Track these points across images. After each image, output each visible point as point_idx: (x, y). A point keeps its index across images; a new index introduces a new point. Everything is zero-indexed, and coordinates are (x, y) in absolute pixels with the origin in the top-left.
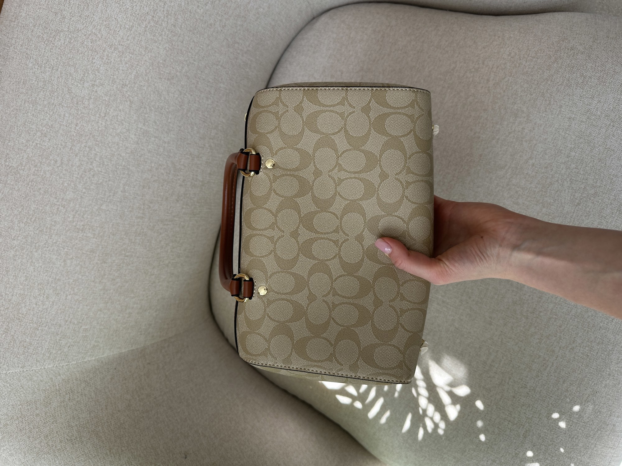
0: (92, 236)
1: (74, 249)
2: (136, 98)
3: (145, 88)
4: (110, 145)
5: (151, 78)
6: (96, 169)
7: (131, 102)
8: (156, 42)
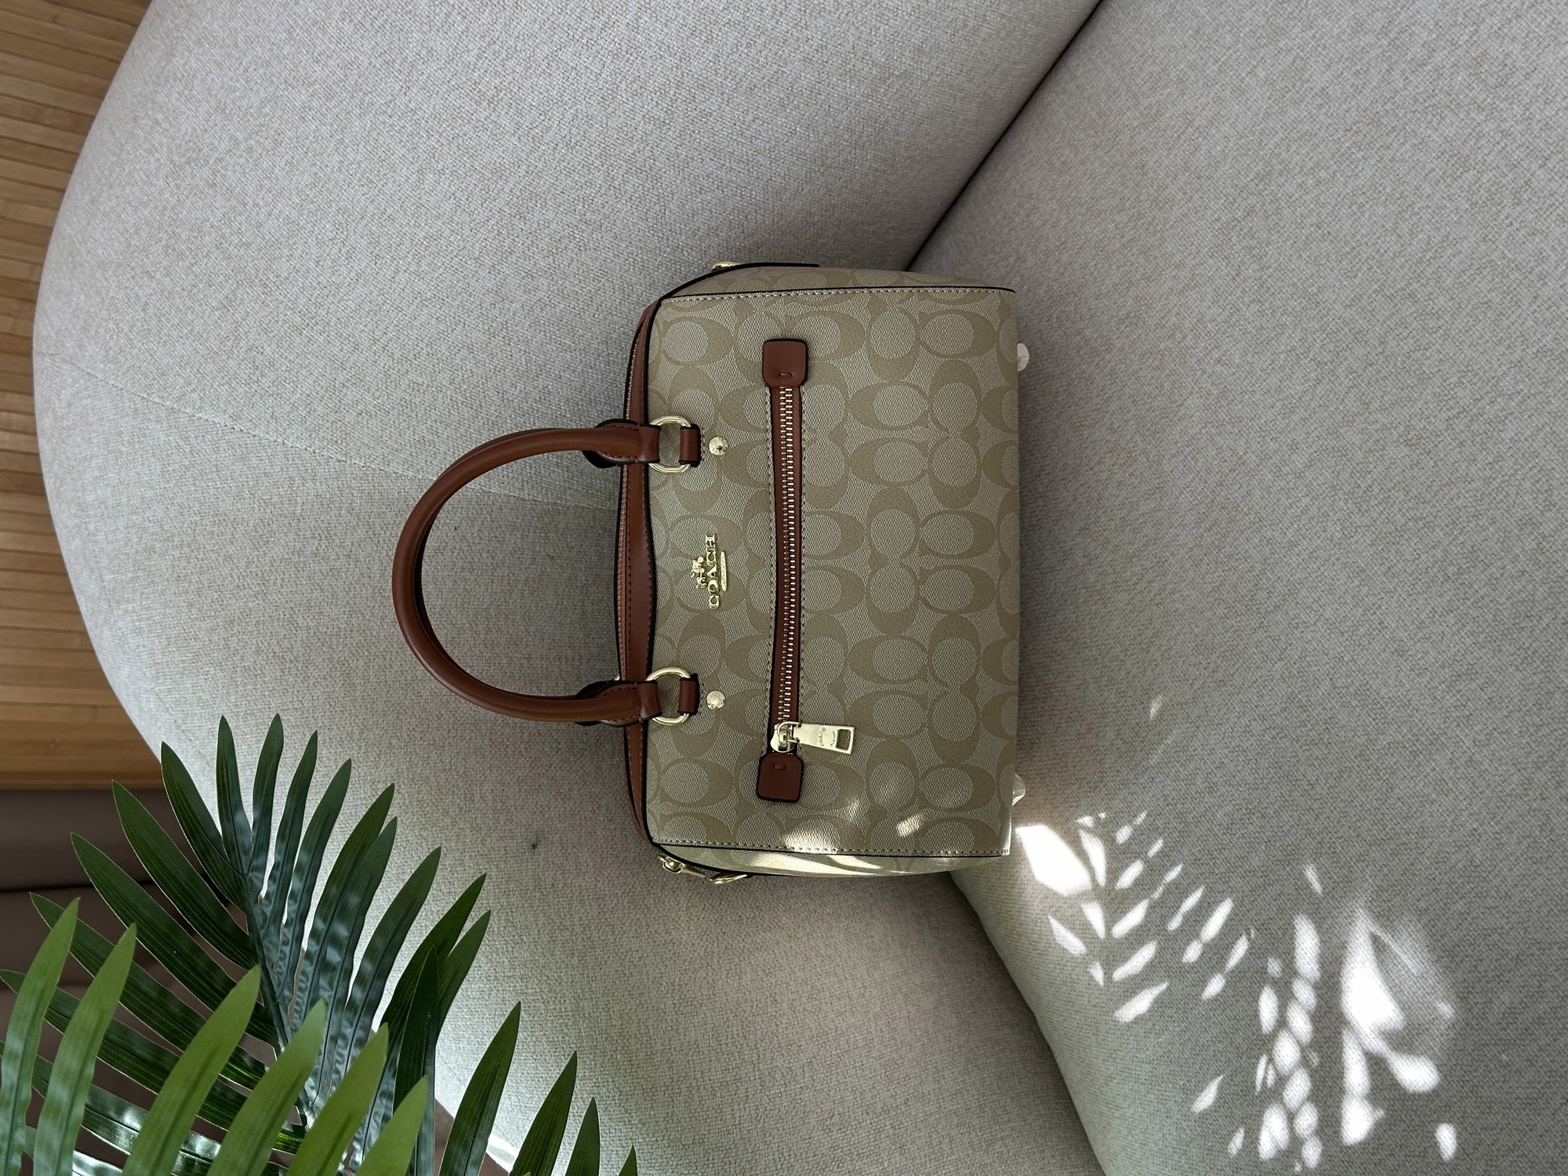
0: (510, 128)
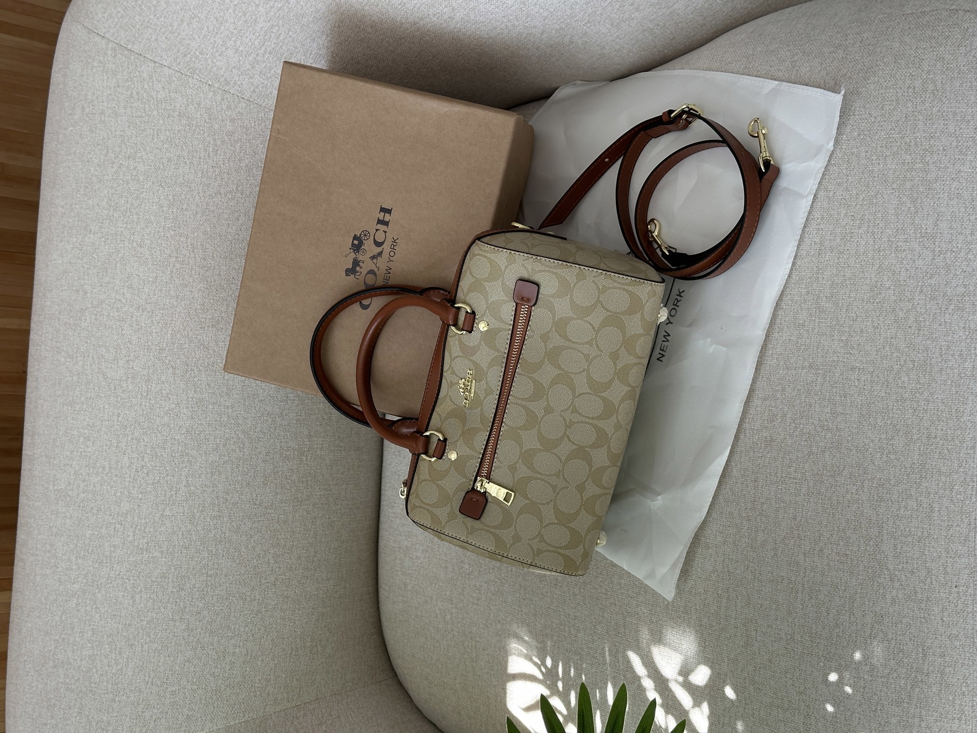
1: (141, 578)
2: (179, 360)
3: (187, 346)
4: (159, 429)
5: (191, 331)
6: (149, 465)
7: (174, 368)
8: (186, 286)
